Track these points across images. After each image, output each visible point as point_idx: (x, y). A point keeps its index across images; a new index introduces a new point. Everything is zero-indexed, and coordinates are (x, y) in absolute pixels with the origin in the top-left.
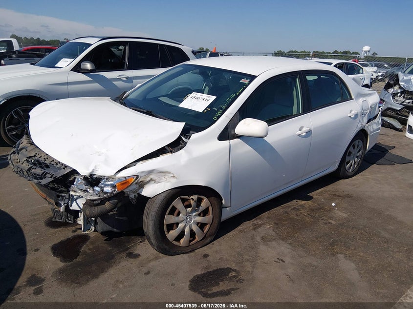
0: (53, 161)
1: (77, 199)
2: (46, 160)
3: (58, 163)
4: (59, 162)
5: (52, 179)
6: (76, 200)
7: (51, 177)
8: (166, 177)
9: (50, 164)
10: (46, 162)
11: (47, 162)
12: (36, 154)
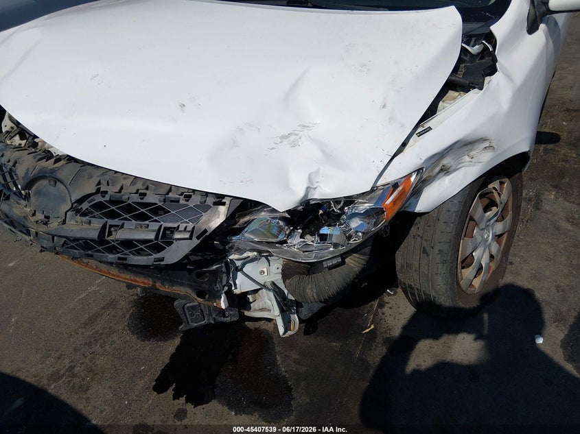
0: (170, 190)
1: (244, 265)
2: (145, 195)
3: (188, 194)
4: (194, 191)
5: (195, 242)
6: (241, 270)
7: (191, 238)
8: (472, 153)
9: (164, 201)
10: (148, 199)
11: (151, 198)
12: (99, 183)
